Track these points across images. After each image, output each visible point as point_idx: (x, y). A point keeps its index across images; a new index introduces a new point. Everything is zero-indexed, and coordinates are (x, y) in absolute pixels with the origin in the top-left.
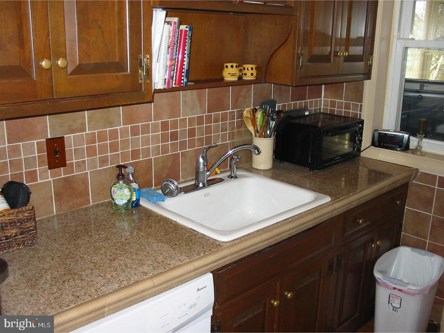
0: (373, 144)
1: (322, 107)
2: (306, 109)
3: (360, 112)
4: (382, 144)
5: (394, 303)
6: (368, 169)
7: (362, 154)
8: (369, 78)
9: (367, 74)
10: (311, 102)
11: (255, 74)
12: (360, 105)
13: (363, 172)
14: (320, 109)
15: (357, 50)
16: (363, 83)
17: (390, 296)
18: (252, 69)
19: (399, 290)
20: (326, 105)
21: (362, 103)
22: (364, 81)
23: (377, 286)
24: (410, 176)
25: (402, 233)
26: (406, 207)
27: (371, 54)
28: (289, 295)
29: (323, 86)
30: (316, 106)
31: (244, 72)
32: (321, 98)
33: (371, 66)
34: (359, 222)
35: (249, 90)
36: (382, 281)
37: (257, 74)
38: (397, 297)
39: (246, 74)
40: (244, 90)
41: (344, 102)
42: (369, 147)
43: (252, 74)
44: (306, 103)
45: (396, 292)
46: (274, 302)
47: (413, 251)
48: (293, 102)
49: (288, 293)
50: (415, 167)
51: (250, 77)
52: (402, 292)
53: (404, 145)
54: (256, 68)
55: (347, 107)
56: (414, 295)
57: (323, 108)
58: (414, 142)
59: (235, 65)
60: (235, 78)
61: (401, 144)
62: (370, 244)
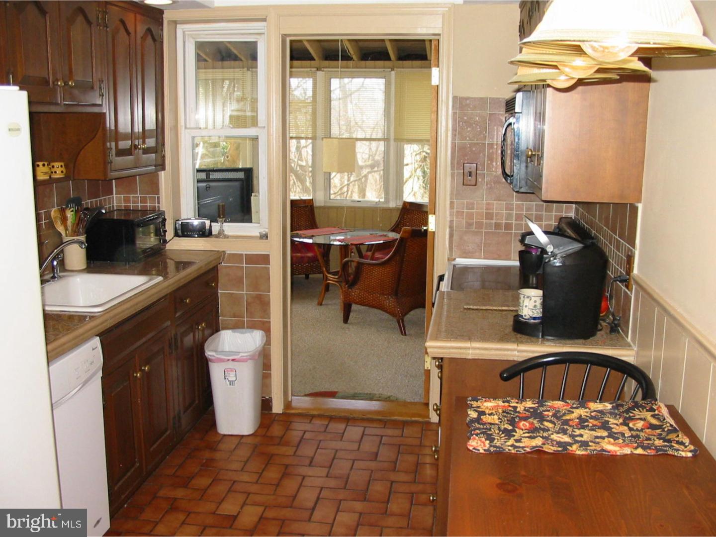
0: (176, 235)
1: (115, 204)
2: (102, 208)
3: (158, 204)
4: (186, 233)
5: (230, 377)
6: (175, 262)
7: (168, 246)
8: (164, 169)
9: (161, 165)
10: (105, 199)
11: (65, 171)
12: (158, 197)
13: (171, 265)
14: (113, 206)
15: (151, 142)
16: (158, 175)
17: (225, 371)
18: (61, 166)
19: (233, 360)
20: (119, 200)
21: (159, 194)
22: (159, 172)
23: (210, 364)
24: (219, 258)
25: (220, 318)
26: (219, 291)
27: (163, 145)
28: (147, 368)
29: (114, 181)
30: (109, 203)
31: (53, 170)
32: (113, 194)
33: (164, 157)
34: (186, 301)
35: (52, 190)
36: (215, 357)
37: (66, 171)
38: (231, 370)
39: (55, 172)
40: (48, 190)
41: (140, 196)
42: (173, 238)
43: (62, 172)
44: (101, 201)
45: (231, 365)
46: (137, 375)
47: (234, 332)
48: (89, 201)
49: (145, 367)
50: (221, 249)
51: (60, 175)
52: (236, 361)
53: (207, 231)
54: (65, 166)
55: (144, 200)
56: (246, 361)
57: (116, 206)
58: (216, 228)
59: (46, 163)
60: (47, 176)
61: (204, 230)
62: (197, 327)
